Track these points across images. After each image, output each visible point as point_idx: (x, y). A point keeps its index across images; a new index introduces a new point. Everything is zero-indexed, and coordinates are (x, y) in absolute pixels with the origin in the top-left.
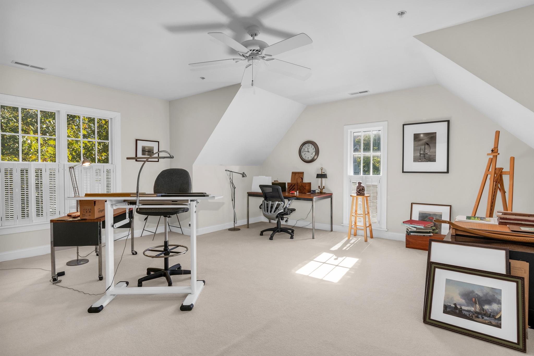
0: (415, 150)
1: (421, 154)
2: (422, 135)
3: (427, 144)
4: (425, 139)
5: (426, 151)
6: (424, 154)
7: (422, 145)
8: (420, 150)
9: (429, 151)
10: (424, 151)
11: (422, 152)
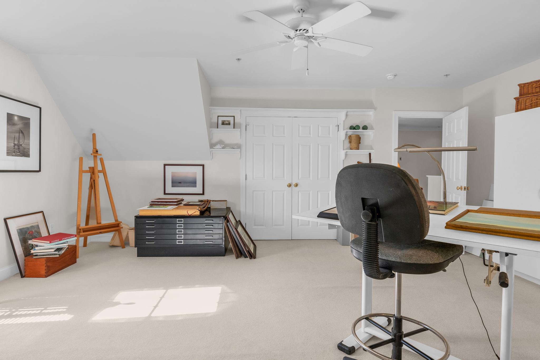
0: (8, 138)
1: (15, 145)
2: (16, 118)
3: (22, 132)
4: (19, 124)
5: (21, 141)
6: (19, 145)
7: (16, 132)
8: (14, 138)
9: (24, 142)
10: (19, 142)
11: (16, 143)
